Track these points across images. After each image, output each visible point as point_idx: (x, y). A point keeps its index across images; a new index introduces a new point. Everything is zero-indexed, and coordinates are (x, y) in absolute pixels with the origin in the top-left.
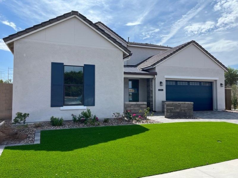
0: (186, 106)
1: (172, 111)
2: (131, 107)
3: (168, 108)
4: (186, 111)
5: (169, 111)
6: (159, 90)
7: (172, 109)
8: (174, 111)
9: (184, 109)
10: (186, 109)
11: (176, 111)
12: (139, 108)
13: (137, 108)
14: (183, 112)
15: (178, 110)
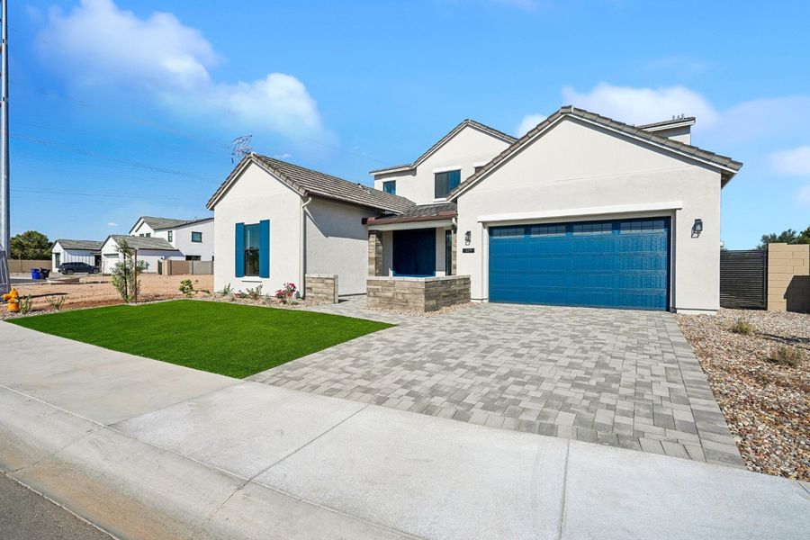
0: (406, 284)
1: (378, 294)
3: (369, 286)
4: (408, 296)
5: (371, 294)
6: (465, 251)
7: (378, 290)
8: (382, 294)
9: (403, 291)
10: (407, 292)
11: (385, 294)
13: (320, 285)
14: (400, 297)
15: (390, 294)
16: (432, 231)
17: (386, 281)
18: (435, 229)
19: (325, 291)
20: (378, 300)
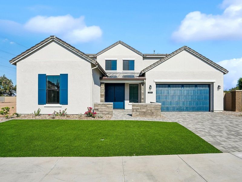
0: (153, 106)
1: (138, 110)
2: (98, 106)
3: (133, 107)
4: (153, 111)
5: (134, 110)
7: (138, 109)
8: (140, 110)
9: (151, 109)
10: (153, 109)
11: (142, 110)
12: (106, 107)
13: (104, 107)
14: (149, 111)
15: (144, 110)
16: (123, 85)
17: (142, 105)
18: (124, 83)
19: (107, 110)
20: (138, 113)
